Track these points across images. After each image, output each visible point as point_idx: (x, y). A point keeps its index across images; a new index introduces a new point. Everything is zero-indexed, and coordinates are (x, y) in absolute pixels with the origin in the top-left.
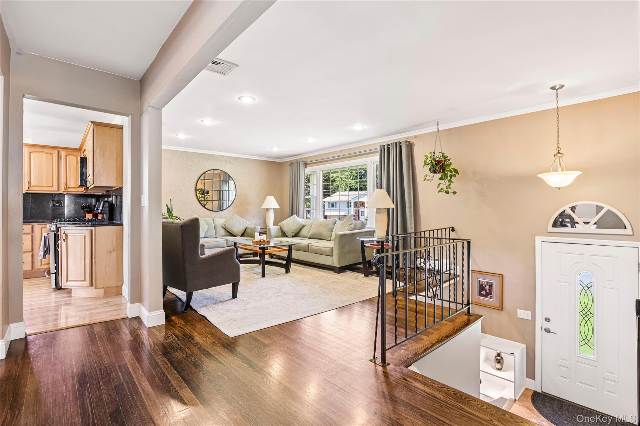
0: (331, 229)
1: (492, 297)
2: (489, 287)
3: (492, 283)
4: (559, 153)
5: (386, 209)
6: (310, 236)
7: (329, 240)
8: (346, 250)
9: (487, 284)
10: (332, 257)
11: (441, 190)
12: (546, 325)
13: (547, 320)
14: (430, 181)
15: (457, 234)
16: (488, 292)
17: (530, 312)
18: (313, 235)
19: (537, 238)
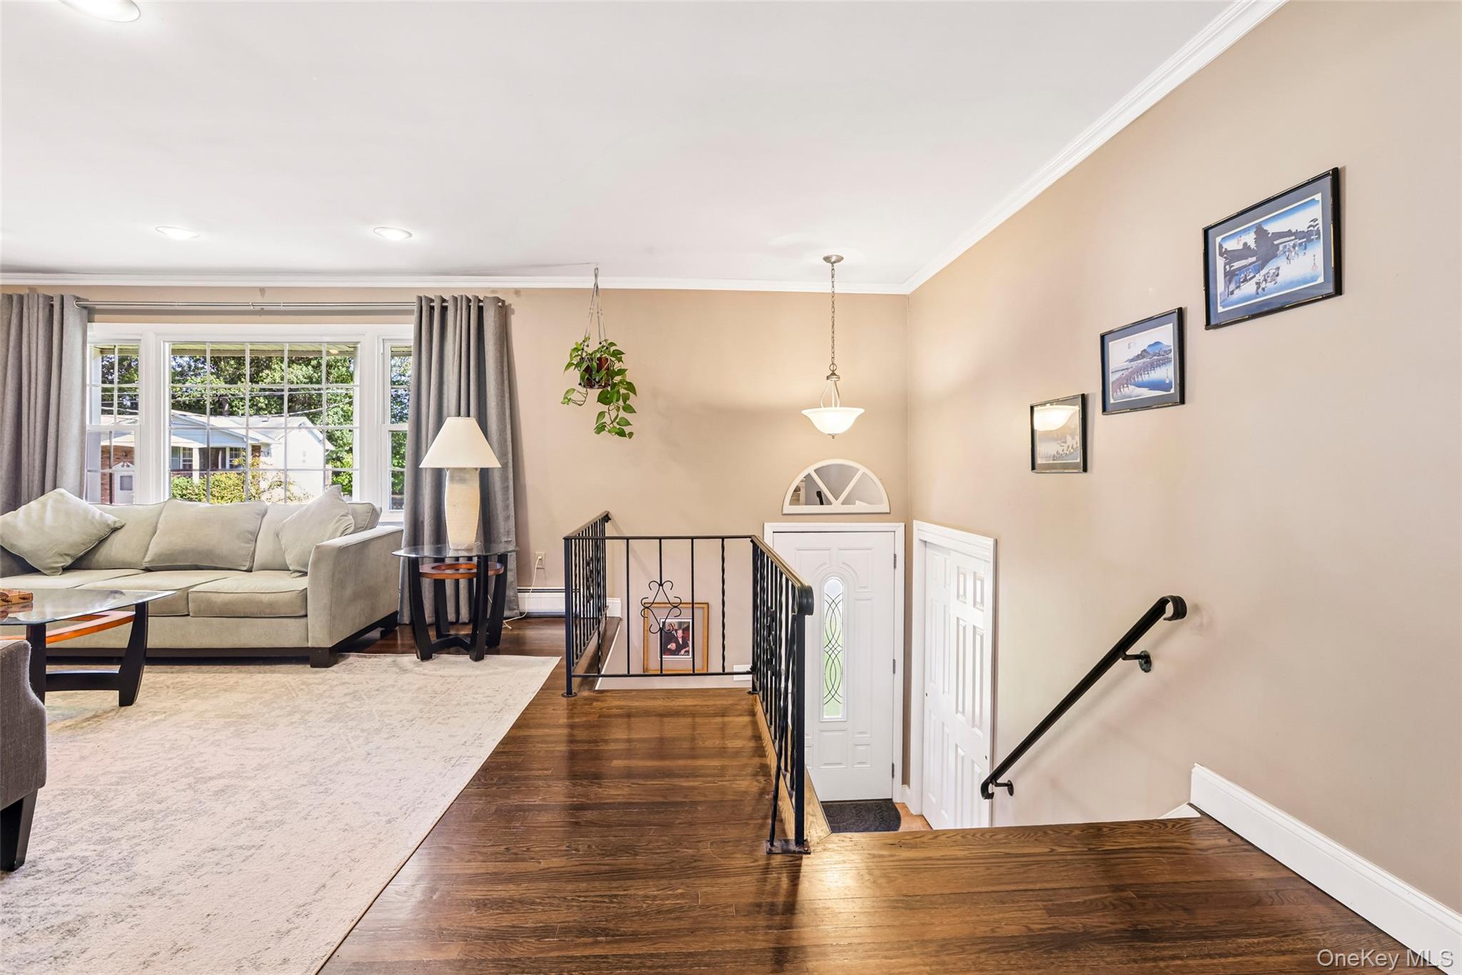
0: (251, 533)
1: (688, 651)
2: (683, 633)
3: (689, 623)
4: (833, 374)
5: (479, 470)
6: (149, 562)
7: (245, 568)
8: (349, 592)
9: (680, 628)
10: (303, 620)
11: (600, 429)
14: (579, 405)
15: (616, 527)
16: (681, 642)
18: (159, 556)
19: (767, 526)
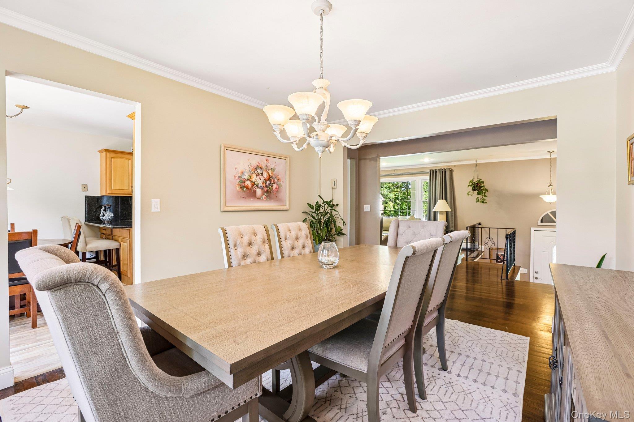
4: (551, 185)
5: (446, 212)
9: (502, 255)
11: (477, 201)
12: (536, 275)
13: (537, 272)
14: (471, 195)
17: (527, 269)
19: (532, 228)
